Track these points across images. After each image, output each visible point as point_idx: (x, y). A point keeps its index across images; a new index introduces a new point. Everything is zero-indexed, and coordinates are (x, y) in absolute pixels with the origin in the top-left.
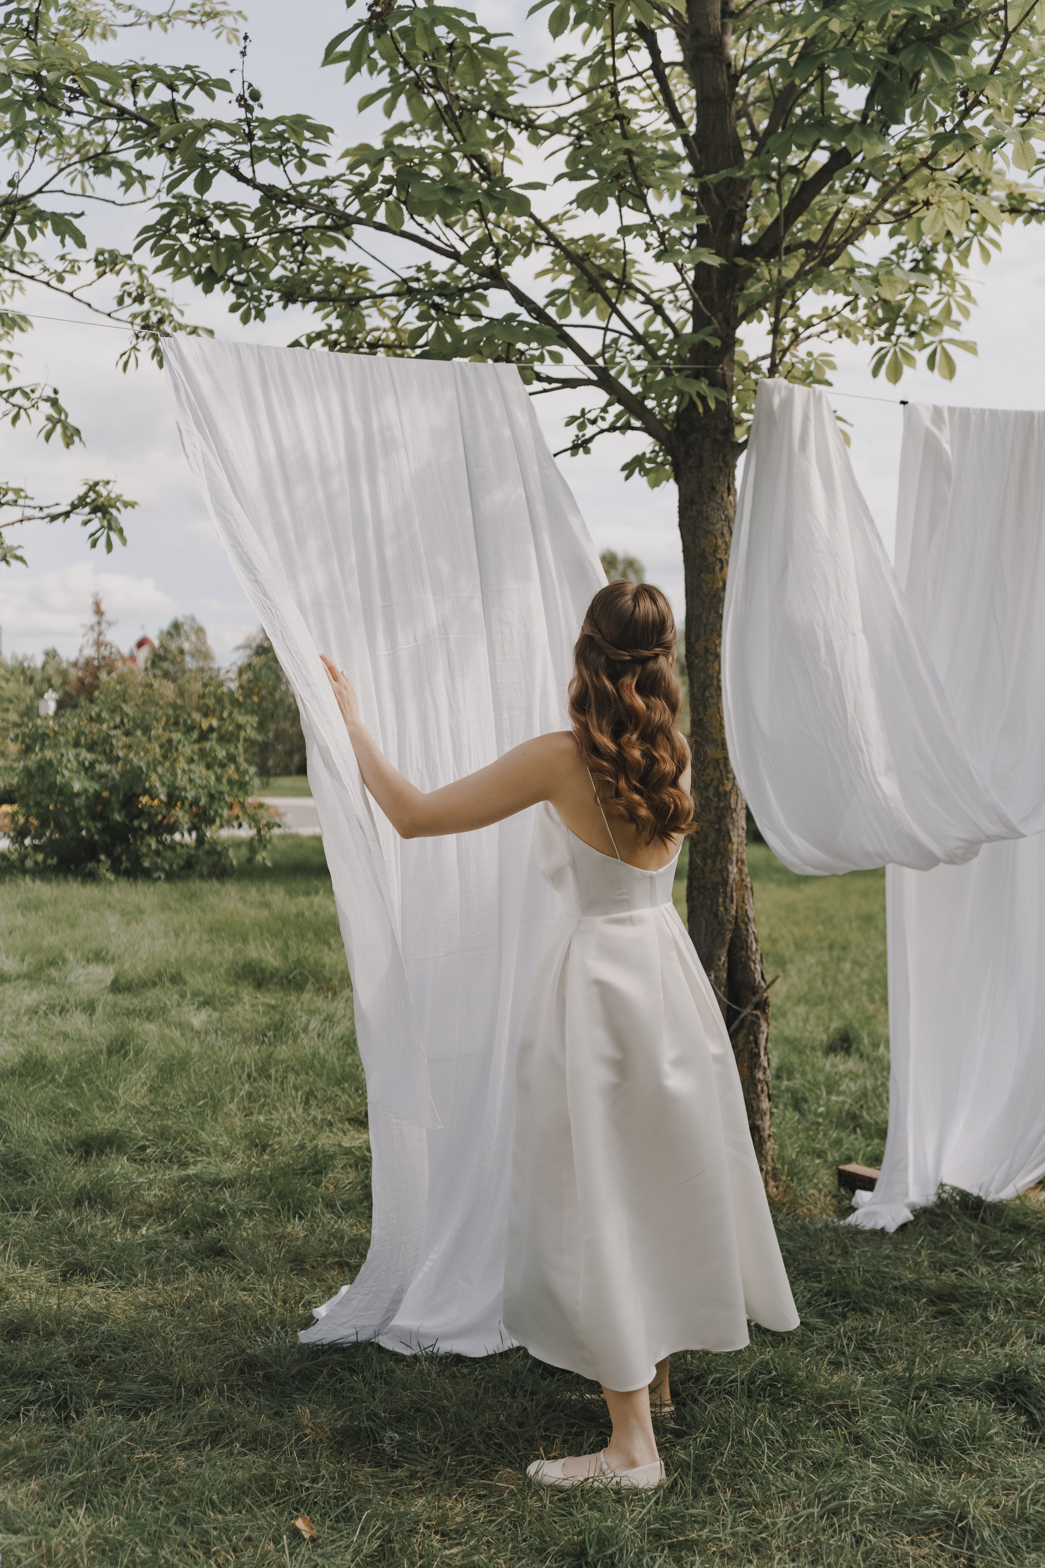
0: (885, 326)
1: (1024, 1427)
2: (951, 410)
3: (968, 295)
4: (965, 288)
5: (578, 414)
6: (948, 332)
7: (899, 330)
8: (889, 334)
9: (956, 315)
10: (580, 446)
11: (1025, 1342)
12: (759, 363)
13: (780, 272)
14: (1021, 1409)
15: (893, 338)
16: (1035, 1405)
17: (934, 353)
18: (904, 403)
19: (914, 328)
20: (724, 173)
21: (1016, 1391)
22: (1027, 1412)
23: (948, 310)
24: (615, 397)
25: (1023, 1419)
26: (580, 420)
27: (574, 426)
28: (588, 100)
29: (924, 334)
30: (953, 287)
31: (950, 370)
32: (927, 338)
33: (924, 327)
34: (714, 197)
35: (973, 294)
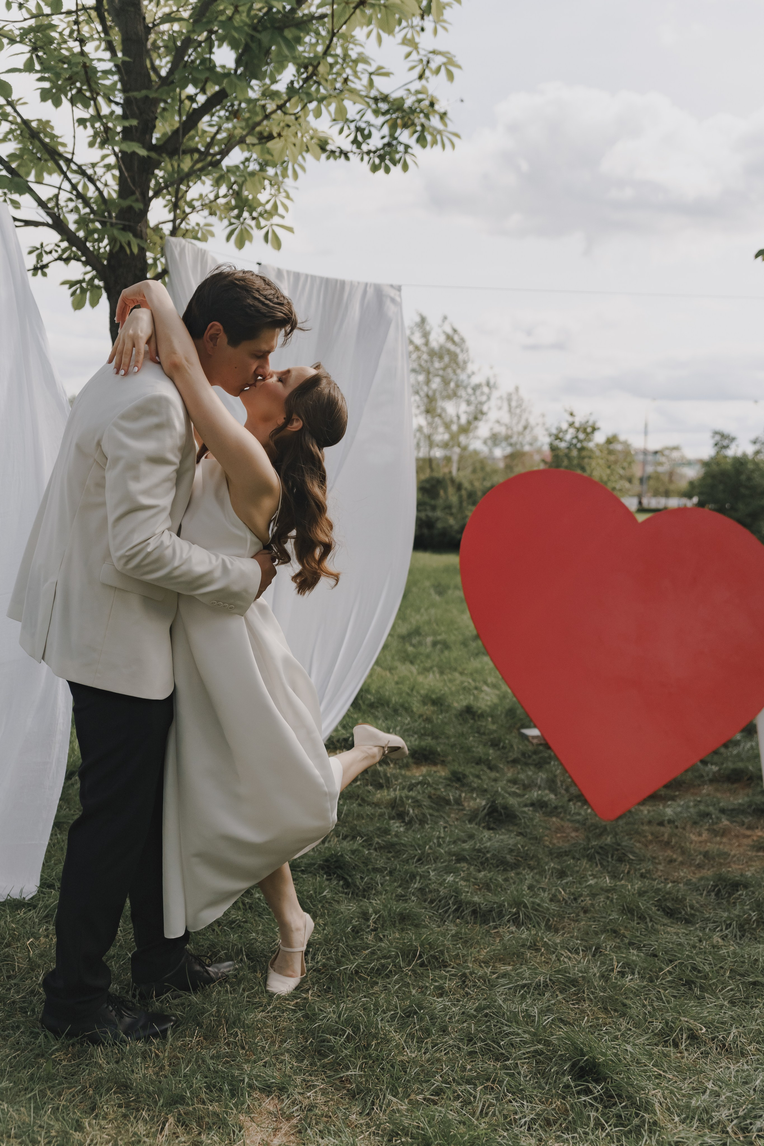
0: (236, 212)
1: (342, 887)
2: (288, 272)
3: (288, 197)
4: (286, 191)
5: (39, 246)
6: (276, 220)
7: (246, 214)
8: (238, 217)
9: (281, 210)
10: (40, 269)
11: (336, 839)
12: (160, 226)
13: (179, 166)
14: (341, 878)
15: (242, 219)
16: (347, 874)
17: (267, 233)
18: (259, 264)
19: (255, 214)
20: (144, 92)
21: (336, 868)
22: (343, 878)
23: (275, 206)
24: (65, 237)
25: (341, 883)
26: (39, 251)
27: (34, 255)
28: (36, 22)
29: (261, 219)
30: (278, 190)
31: (278, 244)
32: (263, 222)
33: (261, 215)
34: (135, 109)
35: (291, 195)
